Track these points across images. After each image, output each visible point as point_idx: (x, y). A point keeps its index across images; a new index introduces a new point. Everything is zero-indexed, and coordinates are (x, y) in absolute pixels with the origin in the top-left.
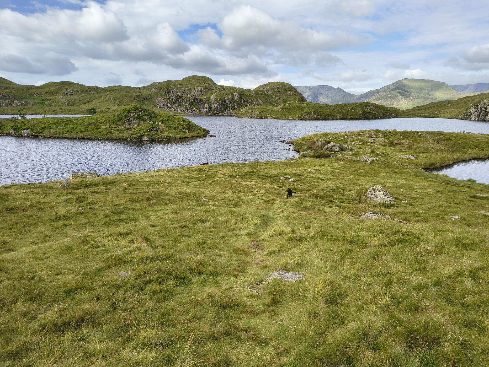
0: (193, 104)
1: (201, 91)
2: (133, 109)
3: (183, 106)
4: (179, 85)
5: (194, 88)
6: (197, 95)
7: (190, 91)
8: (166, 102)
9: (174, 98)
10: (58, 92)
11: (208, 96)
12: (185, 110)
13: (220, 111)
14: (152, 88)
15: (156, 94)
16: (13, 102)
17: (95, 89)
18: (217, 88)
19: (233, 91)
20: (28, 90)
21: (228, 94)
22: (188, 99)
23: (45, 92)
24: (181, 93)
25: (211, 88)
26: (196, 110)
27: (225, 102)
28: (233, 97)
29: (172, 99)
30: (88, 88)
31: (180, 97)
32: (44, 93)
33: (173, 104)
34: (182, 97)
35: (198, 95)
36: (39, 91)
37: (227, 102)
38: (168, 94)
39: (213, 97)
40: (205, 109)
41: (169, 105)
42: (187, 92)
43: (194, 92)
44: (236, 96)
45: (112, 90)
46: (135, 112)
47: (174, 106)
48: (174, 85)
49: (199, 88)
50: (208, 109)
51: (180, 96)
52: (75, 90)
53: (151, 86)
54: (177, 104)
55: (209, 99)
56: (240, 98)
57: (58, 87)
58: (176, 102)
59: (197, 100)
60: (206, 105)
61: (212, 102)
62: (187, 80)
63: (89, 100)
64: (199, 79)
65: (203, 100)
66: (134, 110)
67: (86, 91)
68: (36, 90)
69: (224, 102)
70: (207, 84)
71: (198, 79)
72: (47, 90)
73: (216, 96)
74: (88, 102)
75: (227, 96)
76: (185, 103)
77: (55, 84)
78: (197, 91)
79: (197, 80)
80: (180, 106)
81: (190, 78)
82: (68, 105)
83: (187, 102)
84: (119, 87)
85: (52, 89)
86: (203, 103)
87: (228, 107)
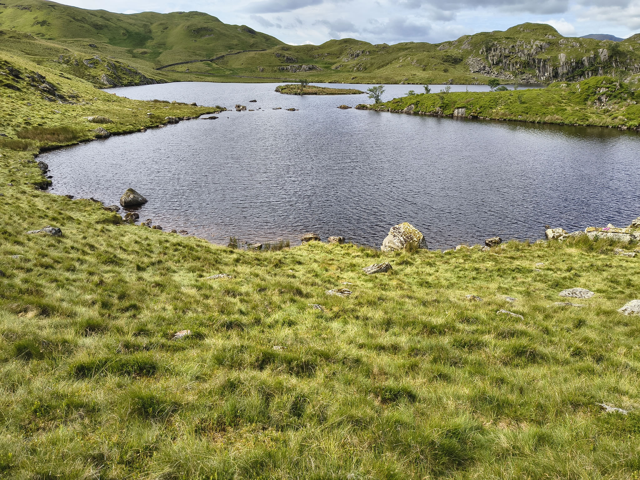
0: (525, 67)
1: (541, 48)
2: (604, 82)
3: (509, 69)
4: (506, 38)
5: (530, 43)
6: (534, 53)
7: (523, 47)
8: (483, 64)
9: (495, 58)
10: (341, 54)
11: (553, 54)
12: (511, 75)
13: (572, 78)
14: (462, 45)
15: (469, 53)
16: (301, 66)
17: (385, 48)
18: (568, 41)
19: (597, 46)
20: (309, 51)
21: (588, 51)
22: (518, 60)
23: (328, 54)
24: (507, 51)
25: (558, 42)
26: (531, 75)
27: (582, 64)
28: (596, 56)
29: (493, 60)
30: (377, 48)
31: (506, 57)
32: (326, 55)
33: (492, 67)
34: (509, 56)
35: (536, 53)
36: (320, 51)
37: (586, 63)
38: (487, 52)
39: (562, 57)
40: (546, 74)
41: (487, 69)
42: (517, 49)
43: (530, 49)
44: (603, 54)
45: (406, 49)
46: (608, 88)
47: (495, 69)
48: (497, 39)
49: (537, 42)
50: (551, 75)
51: (506, 55)
52: (362, 50)
53: (460, 41)
54: (499, 67)
55: (556, 59)
56: (611, 57)
57: (340, 46)
58: (497, 64)
59: (534, 61)
60: (550, 69)
61: (560, 64)
62: (516, 30)
63: (382, 64)
64: (536, 29)
65: (545, 61)
66: (605, 84)
67: (374, 51)
68: (317, 51)
69: (580, 63)
70: (550, 37)
71: (534, 28)
72: (328, 50)
73: (568, 55)
74: (383, 66)
75: (587, 55)
76: (513, 65)
77: (337, 43)
78: (534, 47)
79: (533, 30)
80: (504, 69)
81: (521, 28)
82: (358, 70)
83: (516, 64)
84: (414, 44)
85: (334, 49)
86: (544, 66)
87: (586, 72)
